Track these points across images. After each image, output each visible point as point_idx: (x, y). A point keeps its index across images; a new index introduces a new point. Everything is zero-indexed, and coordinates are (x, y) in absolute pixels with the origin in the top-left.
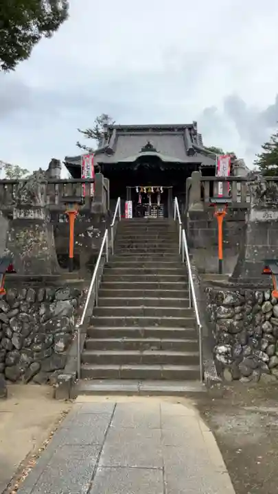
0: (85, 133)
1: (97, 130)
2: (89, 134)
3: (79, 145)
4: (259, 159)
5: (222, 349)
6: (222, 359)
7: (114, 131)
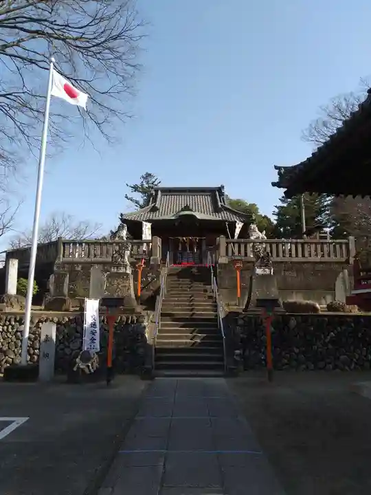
0: (132, 187)
1: (142, 185)
2: (135, 188)
3: (127, 197)
4: (277, 210)
5: (238, 352)
6: (238, 358)
7: (159, 192)
